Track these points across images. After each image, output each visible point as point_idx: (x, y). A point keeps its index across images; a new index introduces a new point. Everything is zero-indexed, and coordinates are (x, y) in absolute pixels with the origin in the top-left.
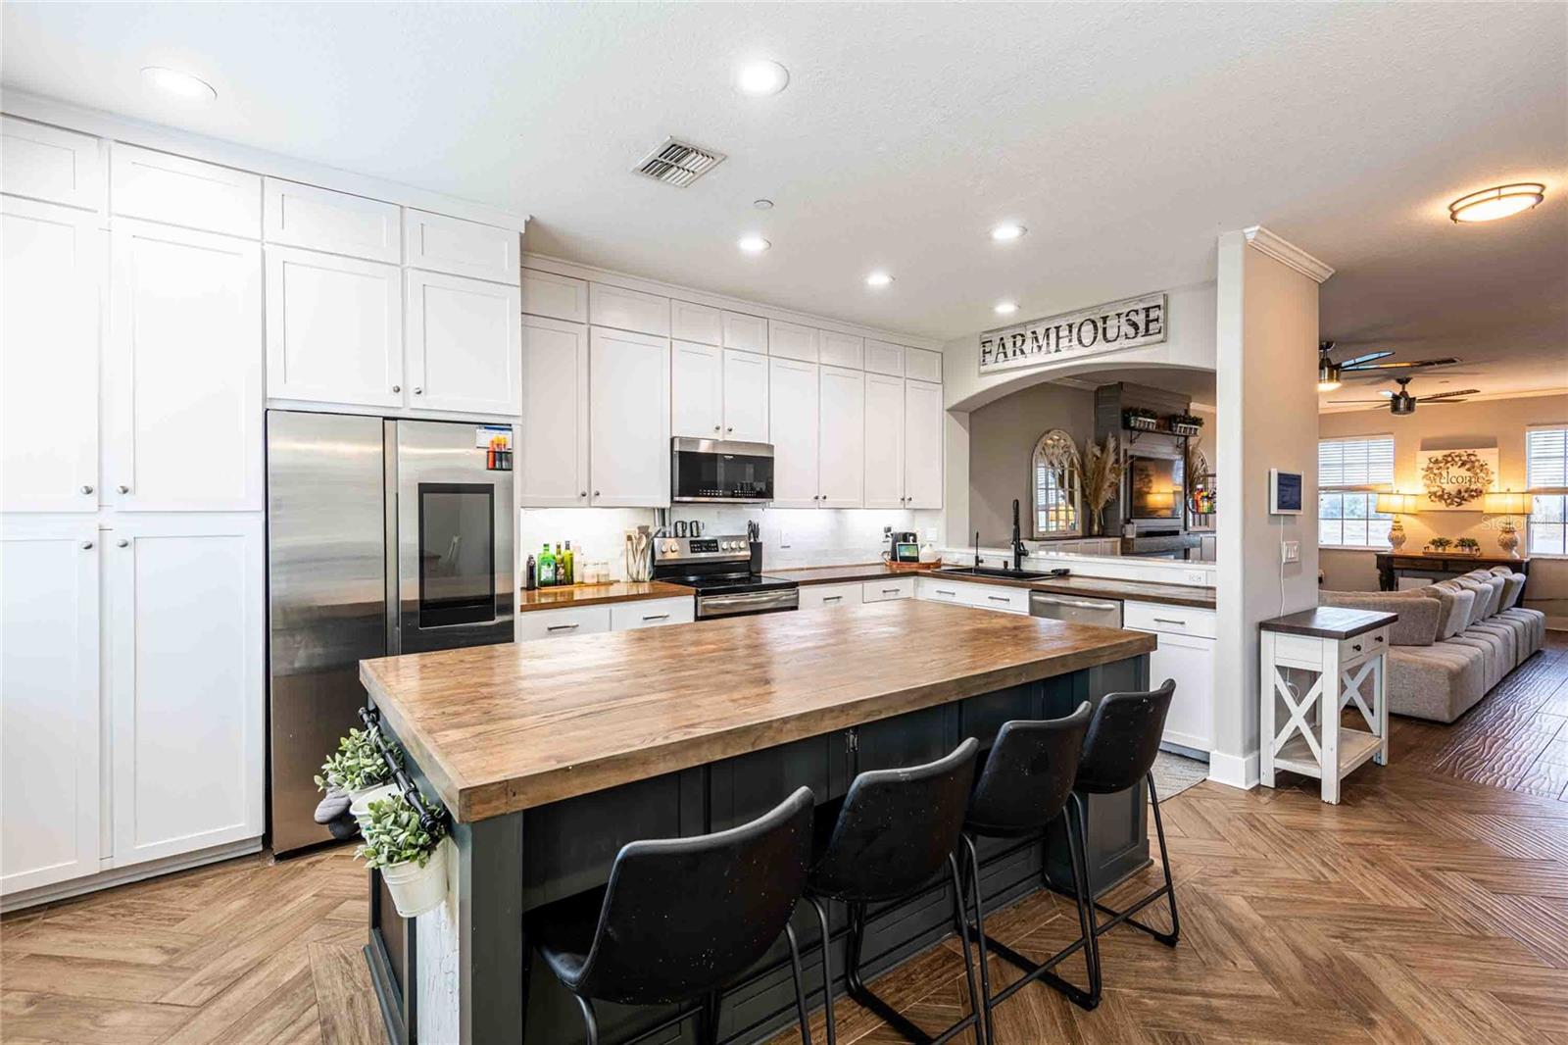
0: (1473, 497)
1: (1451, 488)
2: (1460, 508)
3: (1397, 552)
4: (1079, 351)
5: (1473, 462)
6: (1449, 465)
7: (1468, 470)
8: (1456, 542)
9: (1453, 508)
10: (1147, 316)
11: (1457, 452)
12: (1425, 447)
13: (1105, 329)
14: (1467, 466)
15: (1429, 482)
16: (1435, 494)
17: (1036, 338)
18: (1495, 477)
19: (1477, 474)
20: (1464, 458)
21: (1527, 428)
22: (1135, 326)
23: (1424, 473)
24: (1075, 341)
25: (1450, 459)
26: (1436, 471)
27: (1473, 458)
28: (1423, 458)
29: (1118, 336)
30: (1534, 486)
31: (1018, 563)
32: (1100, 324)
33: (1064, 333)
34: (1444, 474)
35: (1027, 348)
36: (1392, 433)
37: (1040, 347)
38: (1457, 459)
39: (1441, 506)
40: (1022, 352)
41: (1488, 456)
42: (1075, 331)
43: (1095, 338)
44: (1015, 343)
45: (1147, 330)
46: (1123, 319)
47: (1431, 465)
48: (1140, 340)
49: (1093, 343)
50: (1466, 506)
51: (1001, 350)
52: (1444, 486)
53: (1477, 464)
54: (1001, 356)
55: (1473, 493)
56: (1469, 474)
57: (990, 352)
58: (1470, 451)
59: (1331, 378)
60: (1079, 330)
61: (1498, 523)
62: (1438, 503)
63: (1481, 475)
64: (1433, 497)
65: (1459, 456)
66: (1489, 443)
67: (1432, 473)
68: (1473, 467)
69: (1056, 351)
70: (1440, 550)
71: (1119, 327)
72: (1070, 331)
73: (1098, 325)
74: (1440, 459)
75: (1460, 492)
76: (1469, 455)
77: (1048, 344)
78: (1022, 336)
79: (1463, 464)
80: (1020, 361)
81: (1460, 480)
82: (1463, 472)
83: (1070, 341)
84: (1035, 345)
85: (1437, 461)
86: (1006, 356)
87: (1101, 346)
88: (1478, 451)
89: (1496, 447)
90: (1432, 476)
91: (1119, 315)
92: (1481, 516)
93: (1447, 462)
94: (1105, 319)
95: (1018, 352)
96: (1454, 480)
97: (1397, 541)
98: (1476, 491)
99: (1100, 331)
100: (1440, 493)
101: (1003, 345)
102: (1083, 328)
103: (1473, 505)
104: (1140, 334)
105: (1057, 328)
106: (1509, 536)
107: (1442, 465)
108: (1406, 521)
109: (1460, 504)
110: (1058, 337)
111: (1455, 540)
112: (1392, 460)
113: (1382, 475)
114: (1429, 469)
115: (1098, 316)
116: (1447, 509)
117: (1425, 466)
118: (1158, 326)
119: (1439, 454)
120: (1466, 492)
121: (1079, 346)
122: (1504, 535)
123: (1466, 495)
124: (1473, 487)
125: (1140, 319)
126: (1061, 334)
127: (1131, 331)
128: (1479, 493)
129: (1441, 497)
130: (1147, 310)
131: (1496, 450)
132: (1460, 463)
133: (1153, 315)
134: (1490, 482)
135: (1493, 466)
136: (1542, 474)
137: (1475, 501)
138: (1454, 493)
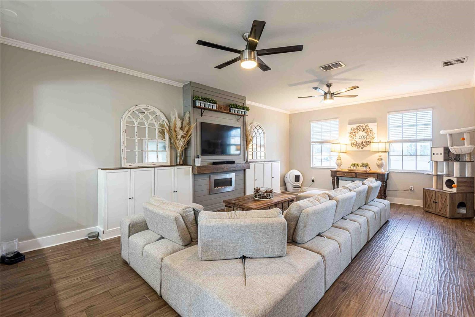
0: (367, 144)
1: (359, 141)
2: (363, 150)
3: (339, 169)
5: (367, 129)
6: (358, 131)
8: (360, 165)
9: (360, 149)
11: (363, 125)
12: (350, 123)
14: (365, 131)
15: (351, 139)
16: (353, 143)
18: (375, 136)
19: (369, 134)
20: (364, 128)
21: (388, 114)
23: (349, 135)
25: (359, 128)
26: (354, 134)
27: (367, 127)
28: (349, 128)
30: (391, 139)
34: (357, 135)
36: (338, 118)
38: (361, 128)
39: (356, 149)
41: (372, 126)
47: (352, 131)
50: (365, 149)
52: (357, 140)
53: (369, 130)
55: (368, 143)
56: (366, 134)
58: (366, 124)
61: (377, 156)
62: (354, 147)
63: (371, 135)
64: (353, 145)
65: (362, 127)
66: (374, 121)
68: (367, 131)
70: (355, 168)
74: (355, 128)
75: (362, 142)
76: (366, 126)
81: (363, 137)
82: (363, 134)
85: (354, 130)
88: (369, 124)
89: (376, 122)
90: (352, 136)
92: (371, 152)
96: (360, 137)
97: (339, 165)
100: (355, 143)
103: (367, 148)
106: (380, 162)
107: (356, 131)
109: (362, 148)
111: (360, 163)
112: (338, 130)
113: (335, 136)
114: (351, 133)
116: (358, 150)
117: (349, 131)
119: (355, 126)
120: (365, 143)
122: (379, 161)
123: (365, 144)
124: (368, 140)
128: (369, 143)
129: (356, 145)
131: (376, 124)
132: (362, 130)
134: (373, 138)
135: (375, 131)
136: (394, 134)
137: (368, 146)
138: (360, 143)
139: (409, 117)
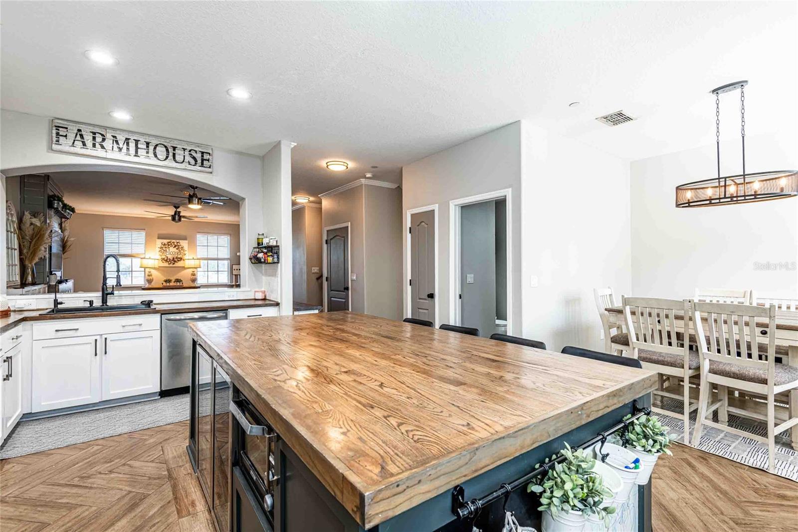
0: (179, 261)
1: (170, 257)
2: (174, 265)
3: (150, 287)
4: (154, 161)
5: (179, 246)
7: (177, 249)
8: (173, 280)
9: (171, 265)
10: (202, 156)
11: (173, 241)
12: (160, 237)
13: (174, 155)
14: (177, 247)
15: (161, 254)
16: (164, 259)
17: (117, 142)
18: (187, 253)
19: (180, 251)
20: (176, 244)
21: (198, 234)
22: (194, 158)
23: (159, 249)
24: (151, 154)
25: (170, 244)
26: (165, 249)
27: (179, 244)
28: (159, 242)
29: (183, 161)
30: (199, 257)
31: (104, 301)
32: (171, 150)
33: (142, 145)
34: (168, 250)
35: (108, 144)
36: (145, 230)
37: (120, 149)
38: (172, 244)
39: (166, 264)
40: (103, 147)
41: (184, 244)
42: (151, 148)
43: (167, 157)
44: (94, 138)
45: (202, 164)
46: (187, 153)
47: (162, 246)
48: (198, 168)
49: (165, 160)
50: (177, 265)
51: (78, 138)
52: (167, 256)
54: (79, 144)
56: (177, 251)
57: (66, 136)
58: (178, 241)
59: (198, 203)
60: (155, 148)
61: (190, 271)
63: (182, 251)
64: (163, 261)
65: (174, 243)
66: (185, 239)
67: (163, 249)
68: (179, 248)
69: (135, 156)
70: (168, 284)
71: (184, 156)
72: (148, 147)
73: (170, 150)
74: (166, 243)
75: (174, 259)
76: (177, 243)
77: (128, 149)
78: (102, 135)
79: (175, 247)
80: (100, 152)
81: (174, 253)
82: (175, 250)
83: (147, 153)
84: (115, 146)
85: (165, 245)
86: (84, 144)
87: (170, 163)
88: (181, 241)
89: (186, 240)
90: (163, 251)
91: (184, 149)
92: (184, 268)
93: (169, 245)
94: (174, 148)
95: (98, 145)
96: (172, 253)
98: (180, 258)
99: (171, 154)
100: (166, 259)
101: (82, 136)
102: (157, 148)
103: (180, 264)
104: (197, 165)
105: (137, 142)
106: (194, 277)
107: (167, 246)
108: (154, 272)
109: (174, 264)
110: (137, 148)
111: (173, 279)
112: (144, 243)
113: (139, 249)
114: (161, 248)
115: (170, 145)
116: (168, 266)
117: (160, 247)
118: (209, 164)
119: (166, 241)
120: (176, 258)
121: (155, 159)
122: (193, 276)
123: (176, 260)
124: (179, 256)
125: (198, 156)
126: (139, 146)
127: (193, 162)
128: (181, 259)
129: (166, 261)
130: (203, 153)
131: (187, 241)
132: (174, 246)
133: (206, 157)
134: (185, 254)
135: (186, 248)
136: (201, 252)
137: (179, 262)
138: (171, 259)
139: (213, 239)
